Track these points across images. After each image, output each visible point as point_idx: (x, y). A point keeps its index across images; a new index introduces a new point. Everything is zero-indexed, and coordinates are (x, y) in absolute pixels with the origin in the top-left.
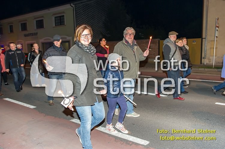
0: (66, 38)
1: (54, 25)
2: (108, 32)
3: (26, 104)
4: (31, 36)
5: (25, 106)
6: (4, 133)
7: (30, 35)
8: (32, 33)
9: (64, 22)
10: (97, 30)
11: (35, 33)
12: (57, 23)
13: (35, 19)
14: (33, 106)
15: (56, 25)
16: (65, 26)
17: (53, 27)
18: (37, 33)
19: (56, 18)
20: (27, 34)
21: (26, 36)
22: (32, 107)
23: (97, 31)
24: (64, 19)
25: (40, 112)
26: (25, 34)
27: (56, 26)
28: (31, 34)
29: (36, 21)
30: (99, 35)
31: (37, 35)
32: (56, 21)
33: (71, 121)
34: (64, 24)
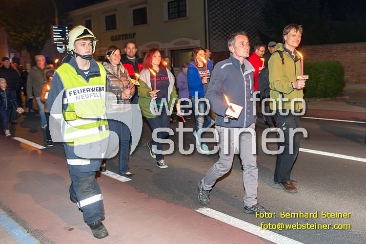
0: (189, 43)
1: (166, 17)
2: (273, 28)
3: (112, 173)
4: (123, 39)
5: (111, 176)
6: (71, 229)
7: (121, 38)
8: (125, 33)
9: (186, 11)
10: (249, 26)
11: (130, 34)
12: (172, 13)
13: (132, 6)
14: (125, 177)
15: (171, 18)
16: (188, 18)
17: (166, 22)
18: (134, 34)
19: (170, 4)
20: (116, 37)
21: (114, 39)
22: (123, 179)
23: (249, 28)
24: (185, 5)
25: (139, 190)
26: (112, 37)
27: (169, 19)
28: (122, 36)
29: (134, 11)
30: (254, 35)
31: (133, 38)
32: (171, 10)
33: (197, 212)
34: (186, 16)
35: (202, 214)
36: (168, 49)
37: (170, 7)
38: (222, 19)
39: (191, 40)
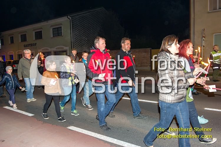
1: (52, 36)
3: (25, 112)
4: (30, 46)
5: (24, 114)
6: (3, 141)
9: (61, 33)
11: (34, 44)
12: (55, 34)
13: (34, 30)
15: (54, 36)
19: (54, 29)
21: (25, 46)
22: (30, 115)
24: (61, 30)
25: (38, 120)
29: (35, 32)
33: (68, 129)
34: (62, 35)
35: (70, 129)
36: (53, 51)
37: (54, 31)
38: (79, 37)
39: (64, 47)
